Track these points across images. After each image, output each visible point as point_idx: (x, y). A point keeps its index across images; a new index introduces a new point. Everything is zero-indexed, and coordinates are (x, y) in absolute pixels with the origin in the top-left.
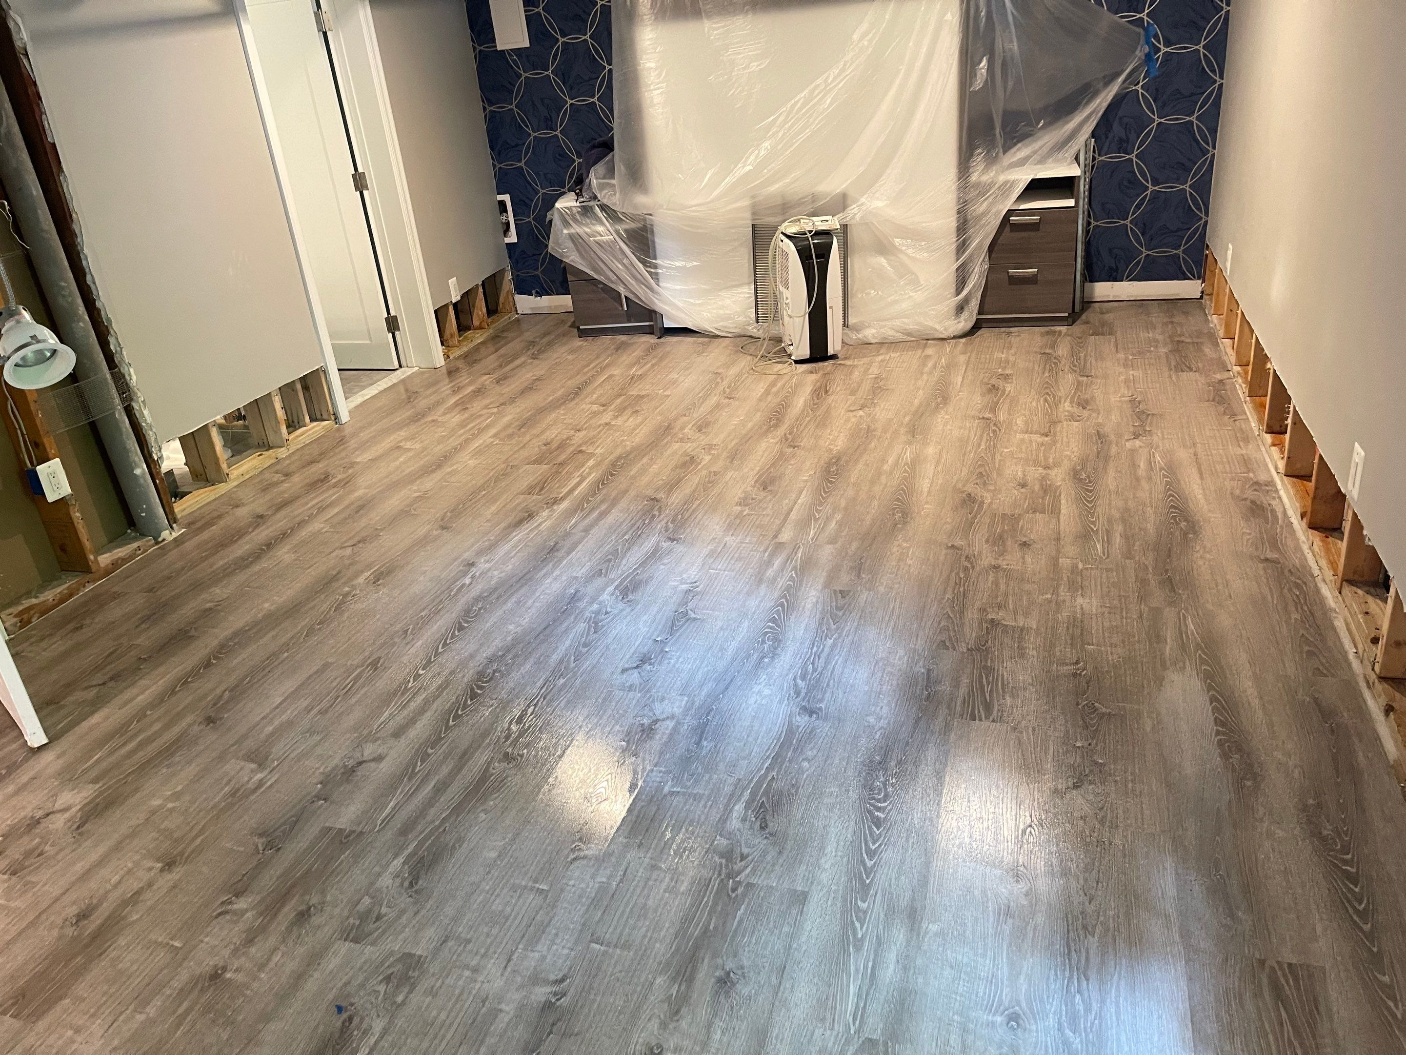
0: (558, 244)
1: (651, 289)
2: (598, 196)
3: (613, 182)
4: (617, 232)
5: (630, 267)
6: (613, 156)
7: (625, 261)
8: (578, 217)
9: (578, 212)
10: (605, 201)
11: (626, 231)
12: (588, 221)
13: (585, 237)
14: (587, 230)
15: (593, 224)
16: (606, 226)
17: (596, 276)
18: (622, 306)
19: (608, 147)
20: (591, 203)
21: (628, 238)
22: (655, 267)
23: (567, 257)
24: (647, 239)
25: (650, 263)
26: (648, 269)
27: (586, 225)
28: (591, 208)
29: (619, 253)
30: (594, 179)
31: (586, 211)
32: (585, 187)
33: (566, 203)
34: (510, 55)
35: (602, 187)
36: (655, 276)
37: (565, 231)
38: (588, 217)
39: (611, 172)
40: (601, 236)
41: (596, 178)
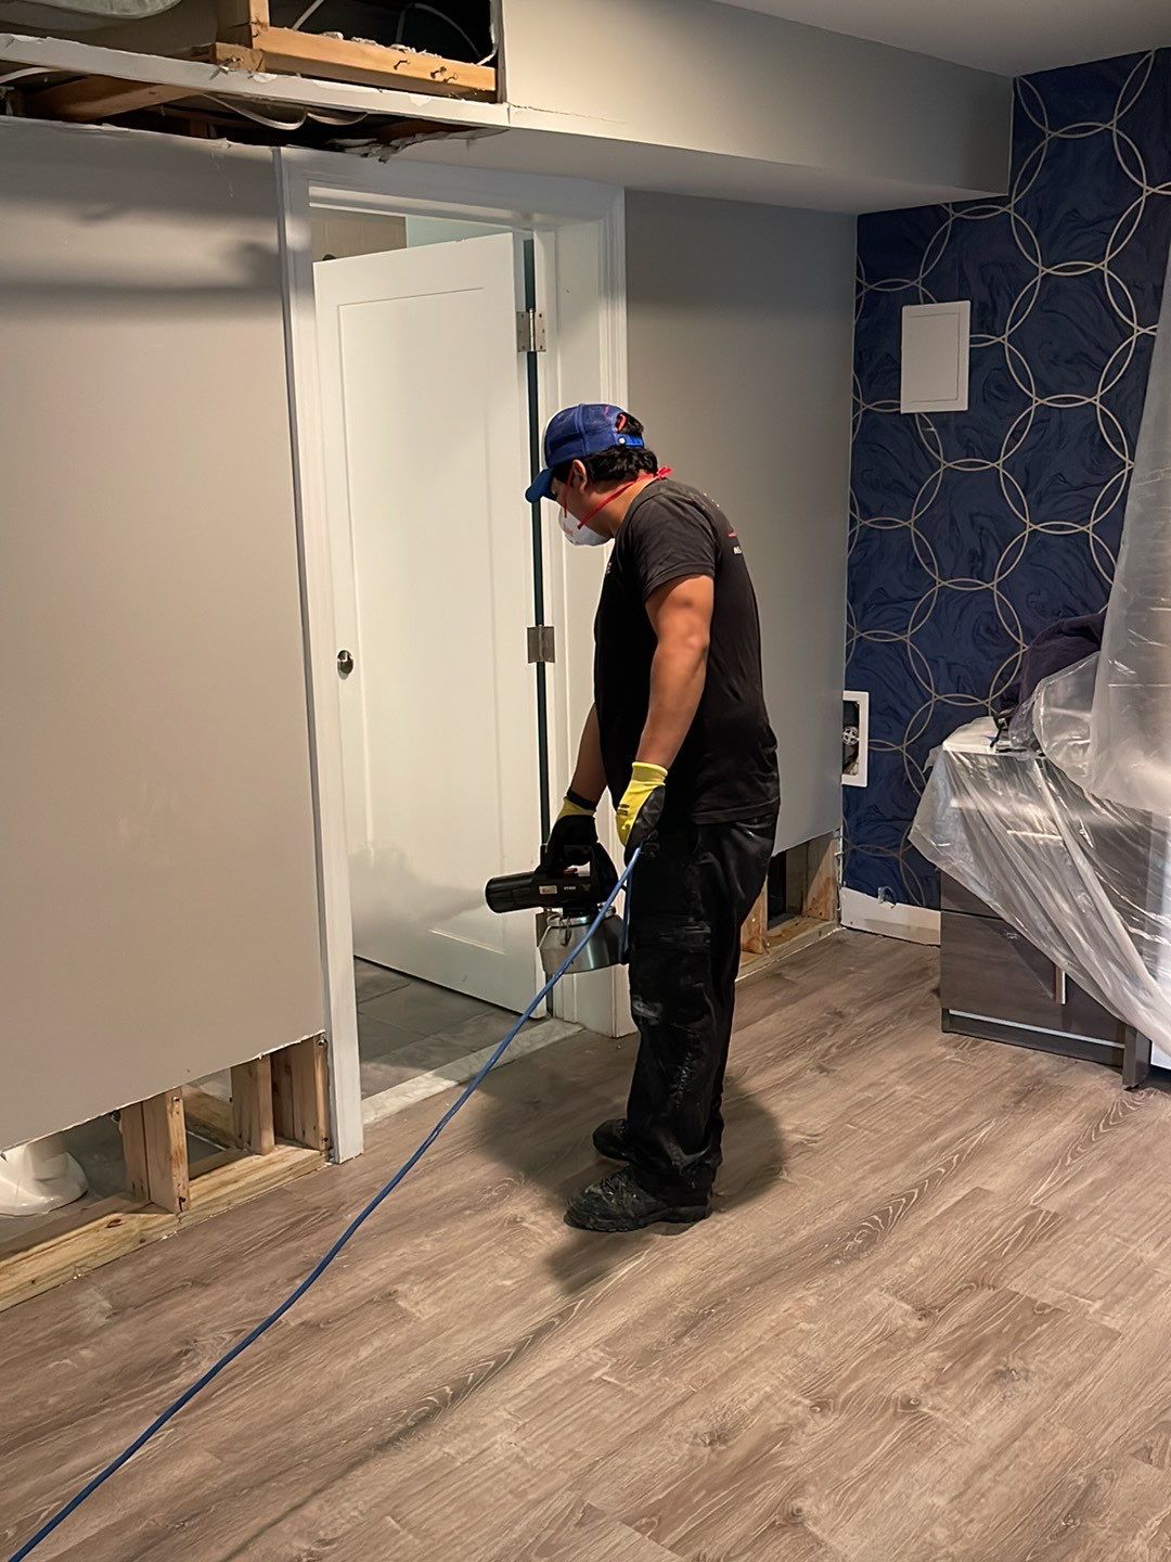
0: (933, 827)
1: (1133, 977)
2: (1044, 745)
3: (1087, 716)
4: (1073, 828)
5: (1090, 916)
6: (1097, 660)
7: (1080, 898)
8: (988, 777)
9: (991, 768)
10: (1058, 759)
11: (1096, 831)
12: (1011, 792)
13: (995, 823)
14: (1002, 809)
15: (1020, 801)
16: (1050, 811)
17: (1003, 915)
18: (1054, 990)
19: (1089, 637)
20: (1027, 755)
21: (1097, 850)
22: (1156, 929)
23: (948, 860)
24: (1145, 861)
25: (1143, 918)
26: (1133, 930)
27: (1005, 800)
28: (1025, 767)
29: (1068, 874)
30: (1041, 706)
31: (1009, 768)
32: (1017, 719)
33: (971, 742)
34: (925, 424)
35: (1057, 725)
36: (1150, 951)
37: (954, 803)
38: (1013, 785)
39: (1084, 695)
40: (1035, 830)
41: (1047, 704)
